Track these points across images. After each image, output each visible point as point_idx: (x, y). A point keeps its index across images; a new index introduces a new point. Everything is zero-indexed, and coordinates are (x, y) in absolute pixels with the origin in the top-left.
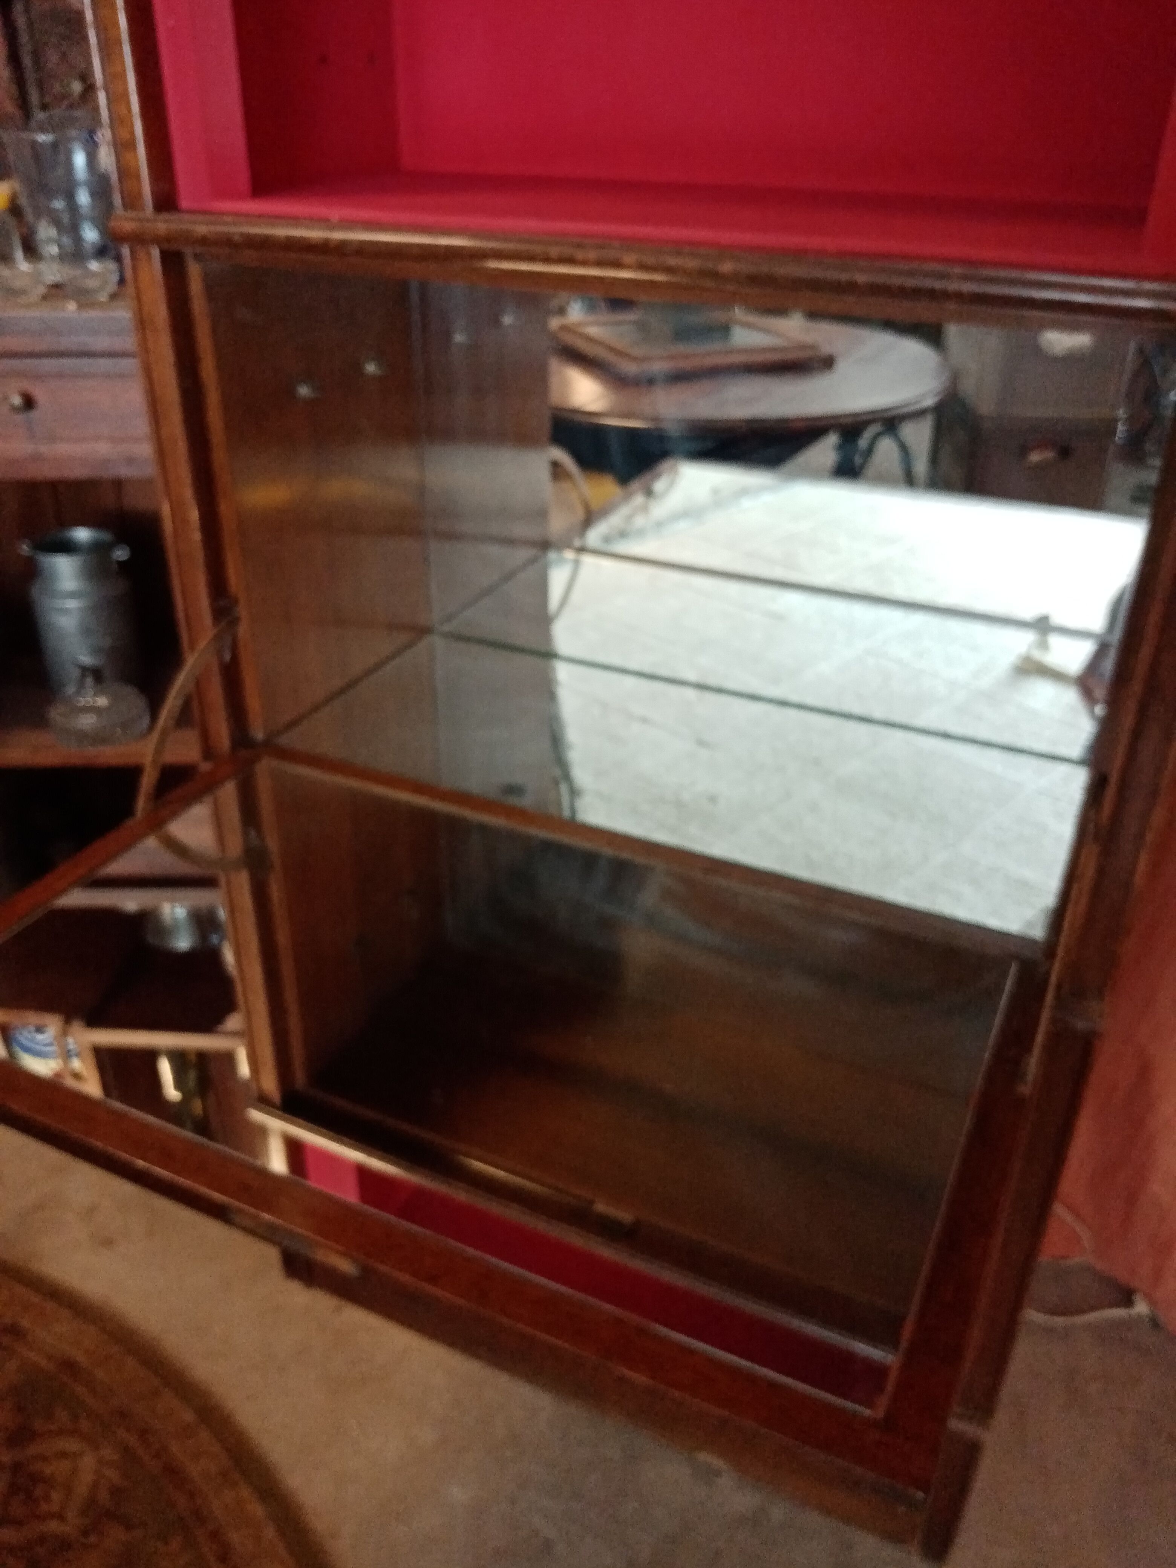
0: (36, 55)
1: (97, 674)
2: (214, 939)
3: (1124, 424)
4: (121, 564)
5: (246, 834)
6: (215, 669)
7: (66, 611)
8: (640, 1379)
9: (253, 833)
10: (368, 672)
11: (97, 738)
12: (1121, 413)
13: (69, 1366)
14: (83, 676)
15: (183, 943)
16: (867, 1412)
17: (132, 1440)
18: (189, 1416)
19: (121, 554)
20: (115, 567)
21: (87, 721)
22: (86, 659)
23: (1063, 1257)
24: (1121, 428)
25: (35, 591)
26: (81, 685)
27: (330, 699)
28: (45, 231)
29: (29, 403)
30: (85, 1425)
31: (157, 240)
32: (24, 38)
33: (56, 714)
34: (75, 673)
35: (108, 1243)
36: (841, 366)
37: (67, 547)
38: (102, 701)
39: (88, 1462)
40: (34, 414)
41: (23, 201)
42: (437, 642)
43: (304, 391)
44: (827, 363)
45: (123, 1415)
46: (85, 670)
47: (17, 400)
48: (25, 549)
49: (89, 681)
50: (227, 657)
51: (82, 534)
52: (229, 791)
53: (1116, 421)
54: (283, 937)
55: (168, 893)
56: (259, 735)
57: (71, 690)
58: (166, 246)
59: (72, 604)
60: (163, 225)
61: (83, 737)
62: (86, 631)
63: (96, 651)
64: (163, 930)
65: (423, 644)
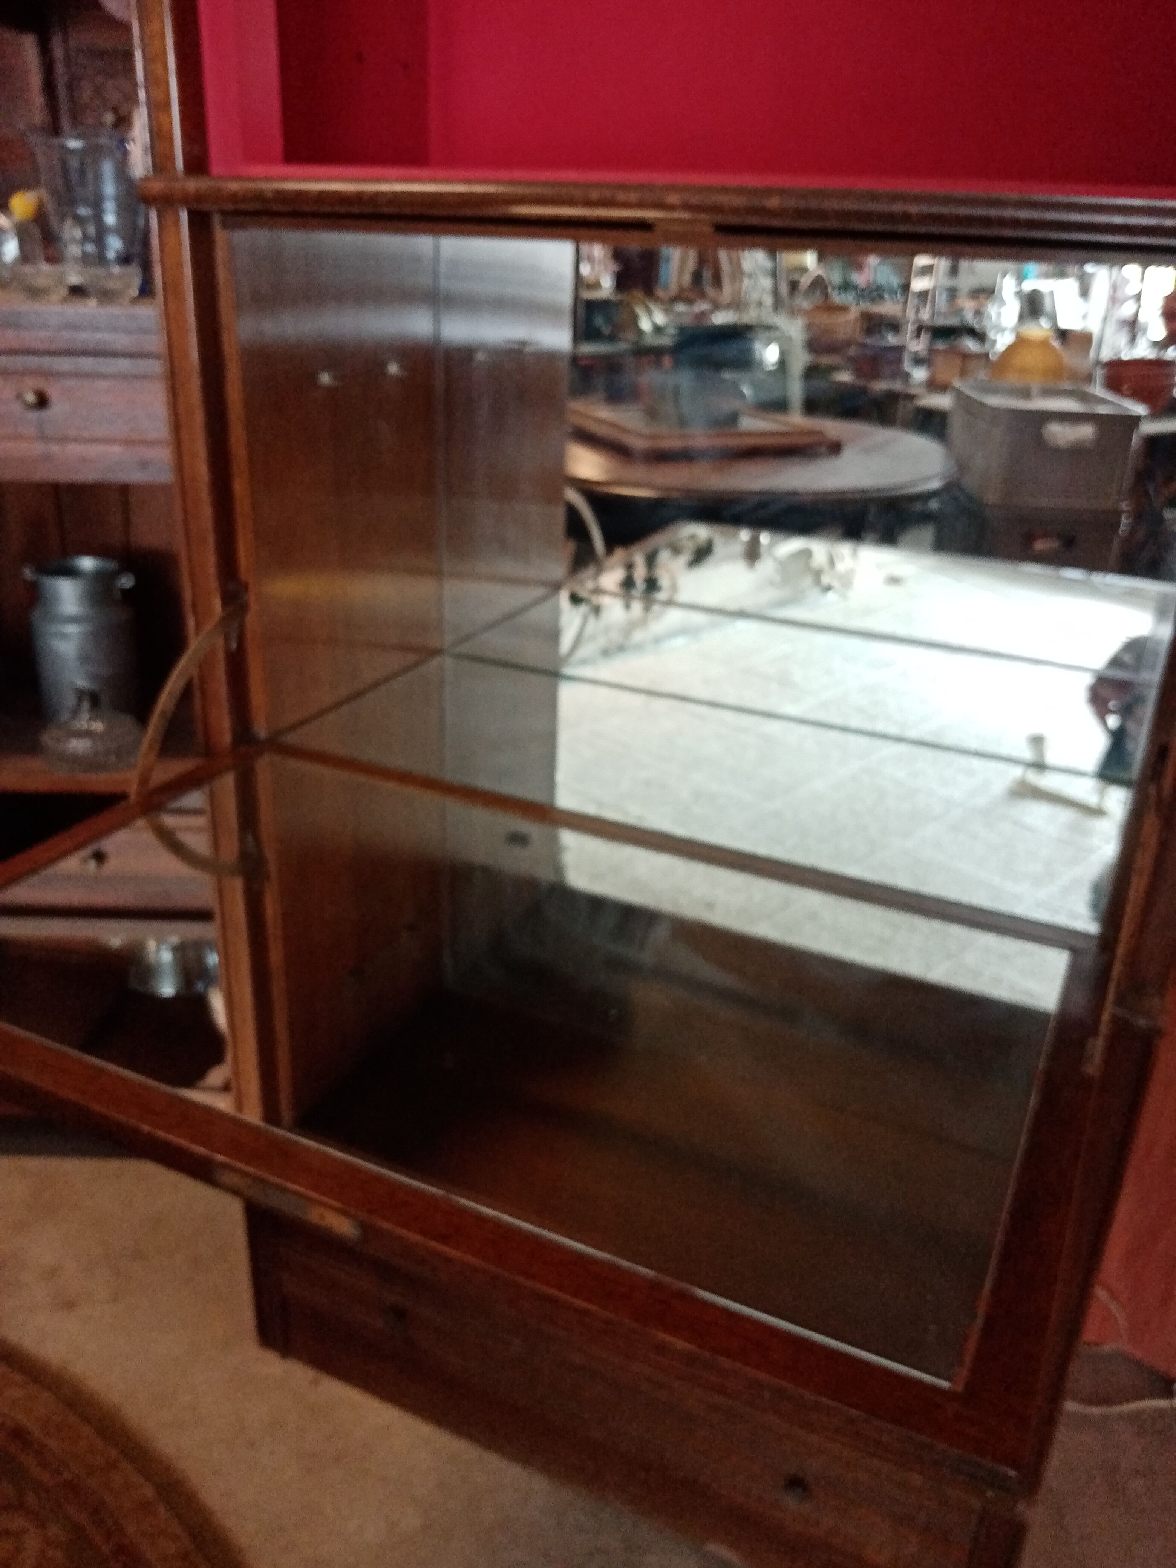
0: (71, 87)
1: (94, 699)
2: (200, 986)
3: (1127, 518)
4: (125, 592)
5: (242, 841)
6: (221, 656)
7: (65, 636)
8: (681, 1344)
9: (250, 838)
10: (376, 685)
11: (90, 764)
12: (1125, 506)
13: (19, 1434)
14: (80, 700)
15: (167, 989)
16: (944, 1384)
17: (83, 1518)
18: (149, 1492)
19: (126, 582)
20: (119, 595)
21: (78, 746)
22: (82, 682)
23: (1097, 1344)
24: (1125, 521)
25: (36, 615)
26: (75, 712)
27: (337, 705)
28: (71, 232)
29: (42, 401)
30: (31, 1499)
31: (187, 200)
32: (60, 68)
33: (47, 738)
34: (70, 700)
35: (70, 1305)
36: (847, 454)
37: (71, 572)
38: (98, 726)
39: (32, 1543)
40: (46, 414)
41: (50, 207)
42: (448, 662)
43: (325, 378)
44: (835, 448)
45: (74, 1488)
46: (81, 694)
47: (31, 398)
48: (28, 573)
49: (86, 705)
50: (234, 646)
51: (87, 563)
52: (228, 782)
53: (1118, 513)
54: (276, 956)
55: (155, 925)
56: (261, 730)
57: (65, 716)
58: (195, 206)
59: (72, 629)
60: (193, 185)
61: (75, 760)
62: (84, 659)
63: (94, 677)
64: (148, 972)
65: (435, 663)
